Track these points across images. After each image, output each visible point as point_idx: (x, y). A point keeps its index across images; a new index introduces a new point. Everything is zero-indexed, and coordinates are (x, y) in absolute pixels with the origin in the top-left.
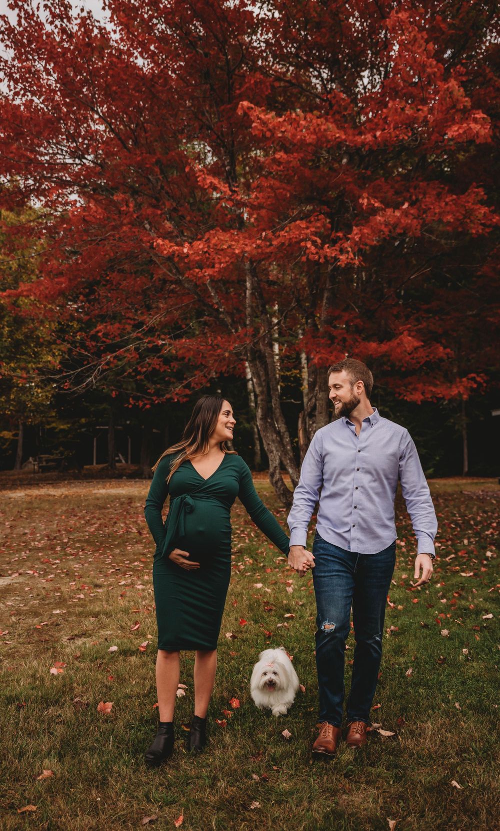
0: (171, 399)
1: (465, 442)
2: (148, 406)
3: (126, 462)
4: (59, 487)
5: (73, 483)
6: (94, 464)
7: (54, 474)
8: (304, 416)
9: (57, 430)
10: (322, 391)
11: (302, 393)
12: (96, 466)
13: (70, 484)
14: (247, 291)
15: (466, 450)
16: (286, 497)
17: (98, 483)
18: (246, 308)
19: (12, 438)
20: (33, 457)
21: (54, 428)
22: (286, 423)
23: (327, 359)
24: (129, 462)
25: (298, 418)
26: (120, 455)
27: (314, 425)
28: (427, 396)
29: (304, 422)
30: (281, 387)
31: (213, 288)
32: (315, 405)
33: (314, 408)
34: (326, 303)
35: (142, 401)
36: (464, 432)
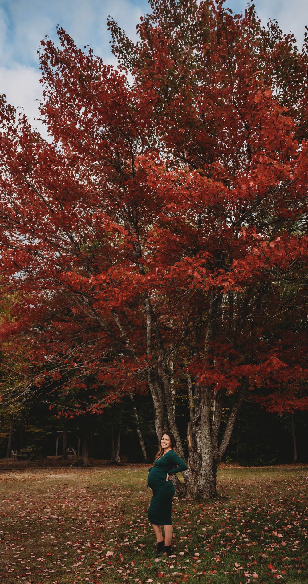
0: (92, 411)
1: (295, 440)
2: (72, 417)
3: (77, 454)
4: (24, 473)
5: (34, 469)
6: (56, 455)
7: (25, 463)
8: (192, 424)
9: (33, 433)
10: (206, 405)
11: (189, 409)
12: (57, 456)
13: (32, 470)
14: (148, 328)
15: (295, 446)
16: (178, 488)
17: (52, 469)
18: (146, 341)
19: (5, 437)
20: (14, 450)
21: (32, 432)
22: (179, 430)
23: (211, 378)
24: (79, 454)
25: (188, 426)
26: (73, 449)
27: (200, 432)
28: (286, 408)
29: (191, 429)
30: (176, 406)
31: (121, 324)
32: (200, 416)
33: (200, 418)
34: (208, 338)
35: (67, 413)
36: (293, 434)
